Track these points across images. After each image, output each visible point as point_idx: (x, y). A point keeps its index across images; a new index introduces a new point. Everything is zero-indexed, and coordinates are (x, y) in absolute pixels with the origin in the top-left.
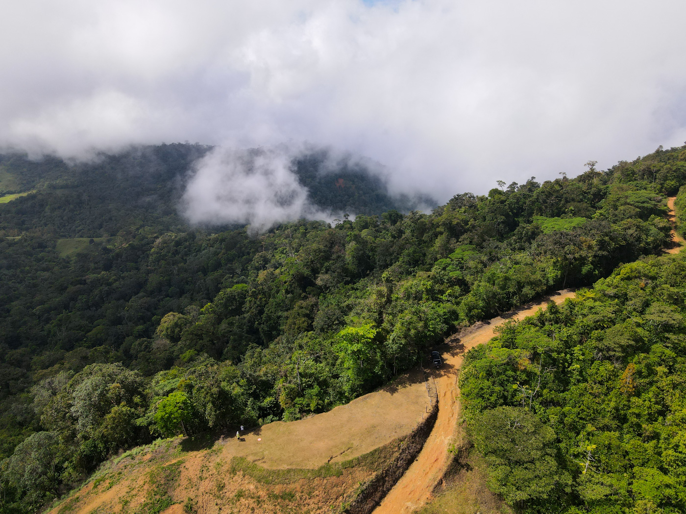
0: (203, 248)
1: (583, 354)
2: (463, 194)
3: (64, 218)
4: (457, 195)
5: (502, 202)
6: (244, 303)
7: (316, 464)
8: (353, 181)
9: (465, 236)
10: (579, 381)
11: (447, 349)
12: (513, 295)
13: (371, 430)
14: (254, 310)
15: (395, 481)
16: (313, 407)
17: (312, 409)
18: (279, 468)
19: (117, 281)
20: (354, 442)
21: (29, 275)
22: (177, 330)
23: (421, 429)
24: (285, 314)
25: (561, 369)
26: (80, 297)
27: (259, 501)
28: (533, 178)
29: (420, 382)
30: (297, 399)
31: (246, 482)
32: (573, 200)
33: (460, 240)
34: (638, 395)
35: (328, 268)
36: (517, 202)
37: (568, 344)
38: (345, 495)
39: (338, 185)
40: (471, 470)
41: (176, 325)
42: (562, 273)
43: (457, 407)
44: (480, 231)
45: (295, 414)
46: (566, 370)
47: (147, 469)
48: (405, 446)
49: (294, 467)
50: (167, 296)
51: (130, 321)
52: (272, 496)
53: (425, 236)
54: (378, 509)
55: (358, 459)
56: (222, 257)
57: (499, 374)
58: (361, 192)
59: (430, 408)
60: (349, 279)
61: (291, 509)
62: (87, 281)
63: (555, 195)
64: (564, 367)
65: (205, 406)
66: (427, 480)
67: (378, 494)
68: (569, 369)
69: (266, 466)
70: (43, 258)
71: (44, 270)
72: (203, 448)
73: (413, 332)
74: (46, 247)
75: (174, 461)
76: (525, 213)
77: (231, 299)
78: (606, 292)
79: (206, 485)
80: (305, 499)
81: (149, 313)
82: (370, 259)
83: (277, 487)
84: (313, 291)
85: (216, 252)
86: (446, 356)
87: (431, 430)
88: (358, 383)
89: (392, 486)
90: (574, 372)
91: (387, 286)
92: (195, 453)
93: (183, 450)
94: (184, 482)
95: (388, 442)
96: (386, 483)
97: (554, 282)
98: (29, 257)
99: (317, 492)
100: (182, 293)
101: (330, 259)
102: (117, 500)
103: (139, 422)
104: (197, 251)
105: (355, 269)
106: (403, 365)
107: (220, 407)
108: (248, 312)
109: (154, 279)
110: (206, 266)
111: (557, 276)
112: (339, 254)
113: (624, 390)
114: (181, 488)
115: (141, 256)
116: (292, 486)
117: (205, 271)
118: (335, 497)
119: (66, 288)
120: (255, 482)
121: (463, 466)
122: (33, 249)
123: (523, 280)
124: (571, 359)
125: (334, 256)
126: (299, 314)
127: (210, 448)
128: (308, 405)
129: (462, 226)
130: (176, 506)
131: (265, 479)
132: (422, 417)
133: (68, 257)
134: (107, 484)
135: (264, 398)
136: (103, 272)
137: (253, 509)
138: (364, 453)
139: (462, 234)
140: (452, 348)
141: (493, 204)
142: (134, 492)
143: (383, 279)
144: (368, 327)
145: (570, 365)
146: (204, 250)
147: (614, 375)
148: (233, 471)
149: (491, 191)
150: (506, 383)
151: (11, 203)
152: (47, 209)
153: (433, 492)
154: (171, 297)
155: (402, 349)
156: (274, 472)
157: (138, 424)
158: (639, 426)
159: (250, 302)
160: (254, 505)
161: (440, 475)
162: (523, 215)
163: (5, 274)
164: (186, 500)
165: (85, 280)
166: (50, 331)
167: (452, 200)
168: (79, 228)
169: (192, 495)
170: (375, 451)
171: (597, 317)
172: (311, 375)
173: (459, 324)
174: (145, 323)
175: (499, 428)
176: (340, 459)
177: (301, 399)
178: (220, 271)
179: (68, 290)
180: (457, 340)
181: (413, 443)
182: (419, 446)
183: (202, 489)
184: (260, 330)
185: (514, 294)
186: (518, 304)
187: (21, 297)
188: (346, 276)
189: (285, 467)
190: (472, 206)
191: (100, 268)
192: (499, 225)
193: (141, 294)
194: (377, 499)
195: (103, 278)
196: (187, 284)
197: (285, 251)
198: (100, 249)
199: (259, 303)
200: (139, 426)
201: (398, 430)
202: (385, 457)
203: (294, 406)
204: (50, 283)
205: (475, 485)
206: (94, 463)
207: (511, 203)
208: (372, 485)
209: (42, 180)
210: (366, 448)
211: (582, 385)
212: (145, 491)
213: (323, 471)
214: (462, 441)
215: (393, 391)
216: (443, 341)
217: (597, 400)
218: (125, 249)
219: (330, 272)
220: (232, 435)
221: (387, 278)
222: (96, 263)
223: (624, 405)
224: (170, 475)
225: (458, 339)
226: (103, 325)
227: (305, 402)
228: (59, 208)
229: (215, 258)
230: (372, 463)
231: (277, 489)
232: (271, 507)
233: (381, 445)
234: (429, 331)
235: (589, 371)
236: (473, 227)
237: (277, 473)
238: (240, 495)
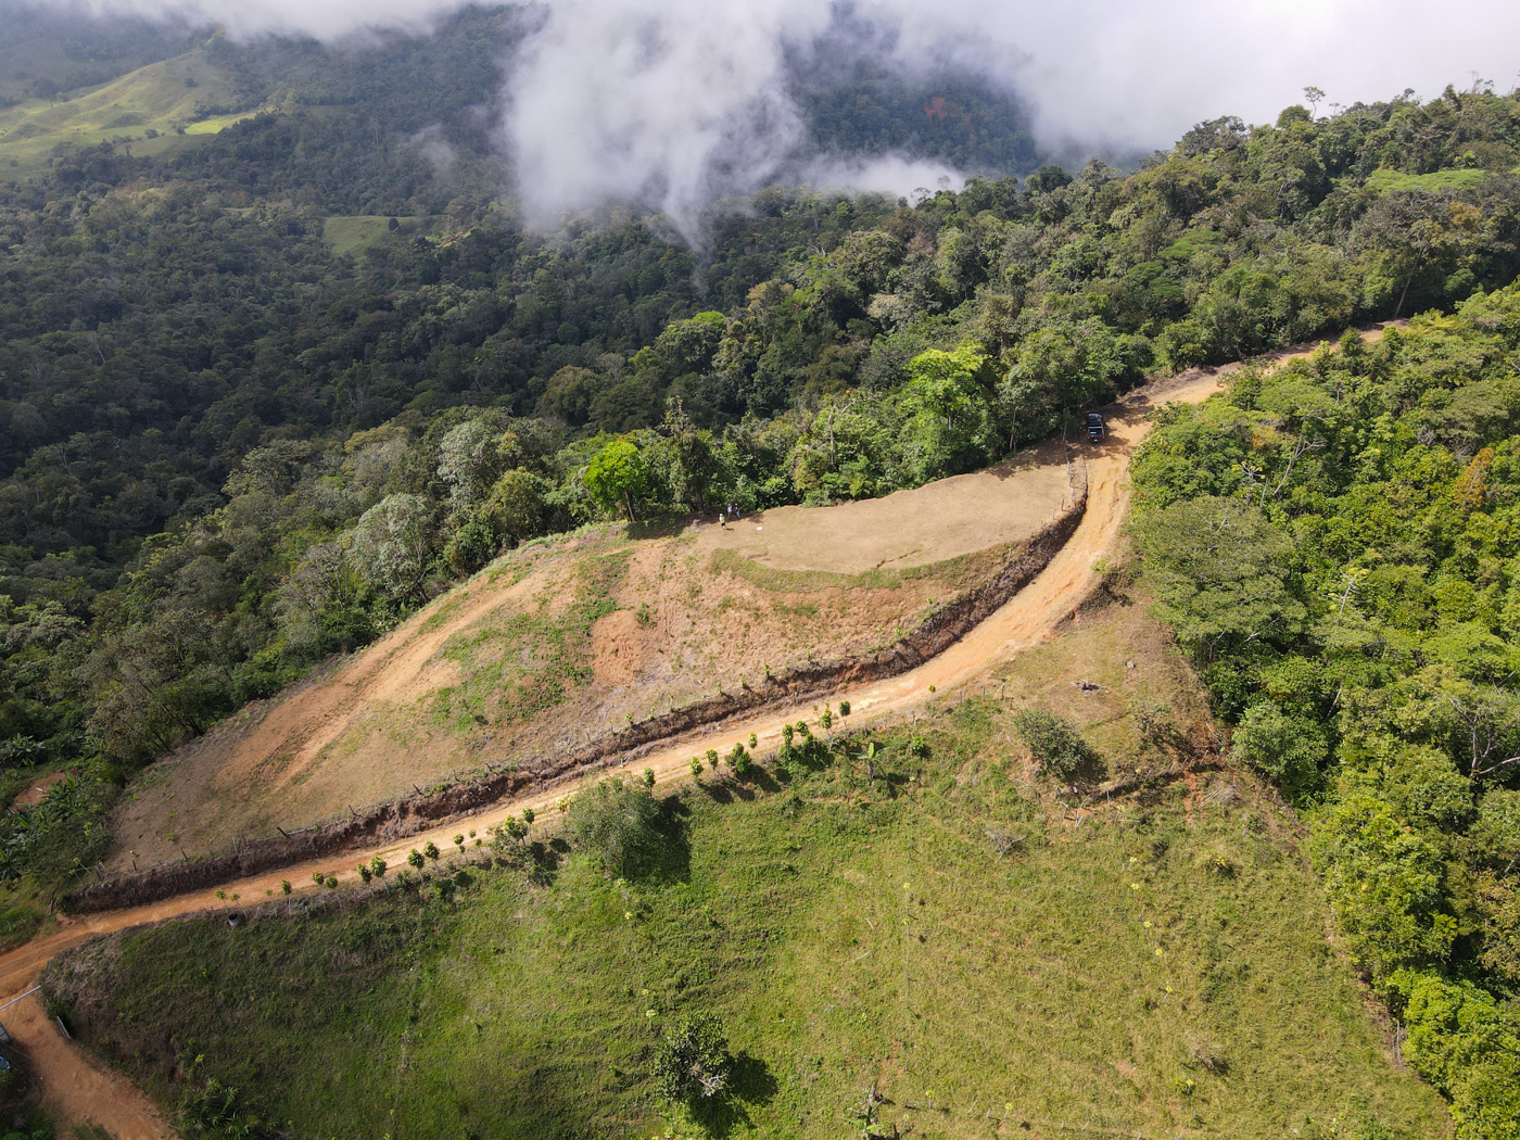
0: (625, 245)
1: (1394, 431)
2: (1217, 118)
3: (334, 172)
4: (1204, 123)
5: (1308, 139)
6: (715, 350)
7: (856, 568)
8: (968, 105)
9: (1205, 213)
10: (1372, 479)
11: (1120, 412)
12: (1279, 326)
13: (956, 529)
14: (737, 365)
15: (992, 610)
16: (854, 490)
17: (853, 493)
18: (792, 569)
19: (453, 305)
20: (925, 543)
21: (279, 289)
22: (580, 401)
23: (1048, 533)
24: (802, 371)
25: (1340, 456)
26: (383, 335)
27: (758, 615)
28: (1409, 92)
29: (1058, 464)
30: (827, 474)
31: (737, 586)
32: (1479, 135)
33: (1191, 222)
34: (1489, 510)
35: (895, 280)
36: (1343, 141)
37: (1367, 409)
38: (902, 619)
39: (930, 113)
40: (1131, 604)
41: (580, 390)
42: (1395, 284)
43: (1122, 508)
44: (1240, 201)
45: (822, 499)
46: (1351, 458)
47: (573, 560)
48: (1016, 558)
49: (818, 569)
50: (555, 340)
51: (485, 385)
52: (779, 609)
53: (1114, 214)
54: (957, 646)
55: (930, 567)
56: (666, 265)
57: (1210, 449)
58: (984, 132)
59: (1070, 505)
60: (938, 305)
61: (811, 630)
62: (395, 303)
63: (1437, 121)
64: (1349, 453)
65: (668, 464)
66: (1048, 612)
67: (960, 625)
68: (1358, 457)
69: (769, 565)
70: (301, 255)
71: (305, 279)
72: (665, 535)
73: (1053, 364)
74: (303, 232)
75: (616, 552)
76: (1357, 167)
77: (692, 340)
78: (1479, 319)
79: (669, 587)
80: (835, 617)
81: (522, 372)
82: (987, 267)
83: (788, 596)
84: (860, 327)
85: (652, 254)
86: (1114, 423)
87: (1067, 541)
88: (939, 457)
89: (984, 616)
90: (1367, 462)
91: (1013, 293)
92: (651, 541)
93: (630, 537)
94: (635, 582)
95: (987, 547)
96: (976, 611)
97: (1376, 301)
98: (274, 252)
99: (855, 609)
100: (584, 336)
101: (902, 263)
102: (529, 597)
103: (551, 498)
104: (614, 252)
105: (952, 286)
106: (1027, 432)
107: (695, 468)
108: (725, 368)
109: (527, 304)
110: (631, 283)
111: (1384, 289)
112: (922, 252)
113: (1461, 499)
114: (629, 589)
115: (497, 258)
116: (813, 597)
117: (631, 294)
118: (885, 619)
119: (354, 316)
120: (752, 587)
121: (1115, 598)
122: (280, 235)
123: (1304, 291)
124: (1367, 439)
125: (910, 257)
126: (828, 373)
127: (676, 536)
128: (846, 487)
129: (1200, 192)
130: (623, 613)
131: (766, 583)
132: (1053, 516)
133: (348, 255)
134: (510, 576)
135: (766, 478)
136: (424, 287)
137: (748, 626)
138: (942, 559)
139: (1199, 208)
140: (1129, 411)
141: (1284, 142)
142: (556, 589)
143: (1007, 278)
144: (968, 350)
145: (1361, 448)
146: (628, 248)
147: (1449, 473)
148: (716, 569)
149: (1284, 113)
150: (1221, 467)
151: (224, 132)
152: (298, 149)
153: (1056, 628)
154: (562, 344)
155: (1029, 398)
156: (784, 574)
157: (549, 501)
158: (1473, 562)
159: (730, 346)
160: (751, 620)
161: (1072, 606)
162: (1351, 172)
163: (233, 284)
164: (639, 607)
165: (390, 302)
166: (332, 399)
167: (1190, 134)
168: (367, 194)
169: (648, 599)
170: (962, 558)
171: (1442, 365)
172: (854, 438)
173: (1152, 372)
174: (513, 390)
175: (1189, 530)
176: (899, 565)
177: (836, 475)
178: (664, 294)
179: (359, 320)
180: (1142, 399)
181: (1030, 554)
182: (1040, 562)
183: (663, 593)
184: (748, 401)
185: (1282, 322)
186: (1287, 344)
187: (271, 332)
188: (933, 299)
189: (803, 568)
190: (1236, 148)
191: (415, 280)
192: (1287, 190)
193: (504, 331)
194: (956, 632)
195: (425, 299)
196: (595, 319)
197: (802, 255)
198: (411, 241)
199: (747, 351)
200: (552, 505)
201: (1005, 533)
202: (977, 571)
203: (821, 487)
204: (322, 306)
205: (1132, 626)
206: (479, 561)
207: (1328, 141)
208: (950, 609)
209: (279, 83)
210: (946, 552)
211: (1377, 486)
212: (573, 588)
213: (868, 579)
214: (1120, 559)
215: (1005, 474)
216: (1114, 398)
217: (1400, 512)
218: (464, 242)
219: (898, 289)
220: (714, 520)
221: (1016, 275)
222: (408, 269)
223: (1454, 525)
224: (612, 569)
225: (1144, 397)
226: (434, 389)
227: (842, 480)
228: (323, 147)
229: (651, 266)
230: (954, 576)
231: (789, 600)
232: (778, 625)
233: (973, 550)
234: (1087, 372)
235: (1397, 463)
236: (1228, 194)
237: (790, 576)
238: (726, 605)
